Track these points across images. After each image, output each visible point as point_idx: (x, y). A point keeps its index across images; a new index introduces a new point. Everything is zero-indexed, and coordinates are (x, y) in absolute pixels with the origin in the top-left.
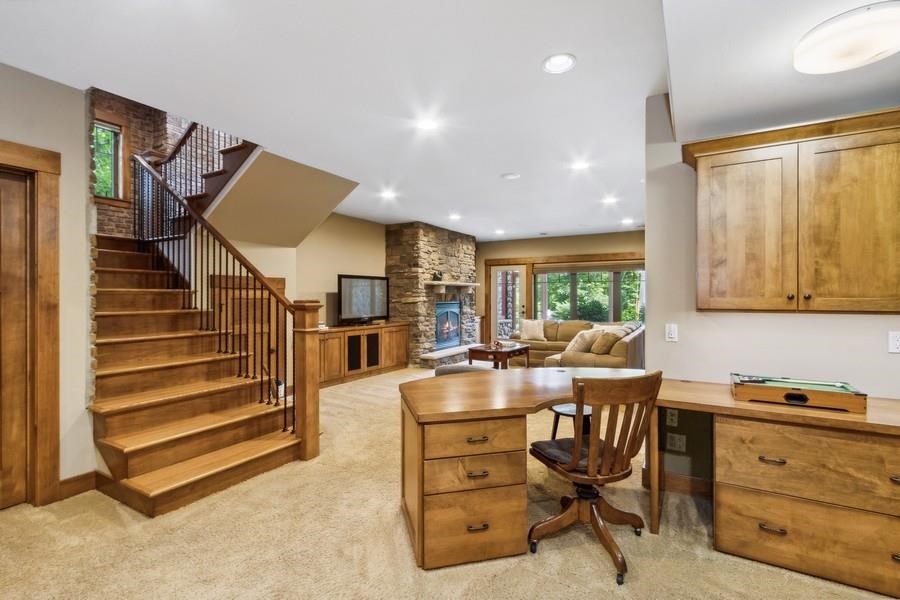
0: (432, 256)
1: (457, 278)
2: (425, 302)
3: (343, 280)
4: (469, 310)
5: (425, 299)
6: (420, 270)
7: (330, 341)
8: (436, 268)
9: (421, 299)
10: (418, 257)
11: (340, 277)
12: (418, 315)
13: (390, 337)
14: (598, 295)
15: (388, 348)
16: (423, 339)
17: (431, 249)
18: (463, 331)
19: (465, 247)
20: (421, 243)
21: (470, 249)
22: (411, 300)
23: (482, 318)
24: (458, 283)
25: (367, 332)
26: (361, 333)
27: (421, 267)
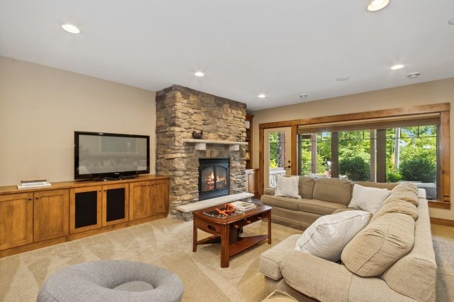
0: (194, 117)
1: (226, 138)
2: (183, 158)
3: (80, 136)
4: (239, 164)
5: (184, 155)
6: (177, 129)
7: (43, 199)
8: (198, 127)
9: (179, 155)
10: (175, 117)
11: (77, 134)
12: (175, 170)
13: (142, 191)
14: (361, 153)
15: (139, 201)
16: (181, 190)
17: (191, 111)
18: (232, 183)
19: (234, 112)
20: (179, 104)
21: (241, 114)
22: (170, 156)
23: (256, 171)
24: (226, 142)
25: (106, 188)
26: (98, 189)
27: (179, 126)
